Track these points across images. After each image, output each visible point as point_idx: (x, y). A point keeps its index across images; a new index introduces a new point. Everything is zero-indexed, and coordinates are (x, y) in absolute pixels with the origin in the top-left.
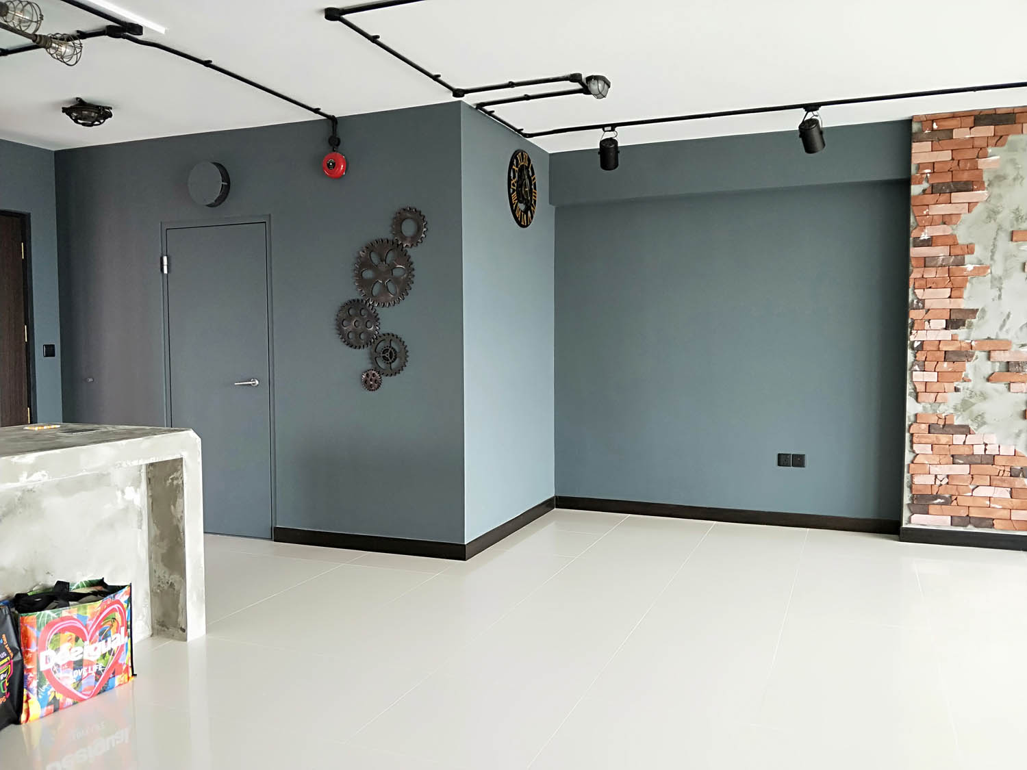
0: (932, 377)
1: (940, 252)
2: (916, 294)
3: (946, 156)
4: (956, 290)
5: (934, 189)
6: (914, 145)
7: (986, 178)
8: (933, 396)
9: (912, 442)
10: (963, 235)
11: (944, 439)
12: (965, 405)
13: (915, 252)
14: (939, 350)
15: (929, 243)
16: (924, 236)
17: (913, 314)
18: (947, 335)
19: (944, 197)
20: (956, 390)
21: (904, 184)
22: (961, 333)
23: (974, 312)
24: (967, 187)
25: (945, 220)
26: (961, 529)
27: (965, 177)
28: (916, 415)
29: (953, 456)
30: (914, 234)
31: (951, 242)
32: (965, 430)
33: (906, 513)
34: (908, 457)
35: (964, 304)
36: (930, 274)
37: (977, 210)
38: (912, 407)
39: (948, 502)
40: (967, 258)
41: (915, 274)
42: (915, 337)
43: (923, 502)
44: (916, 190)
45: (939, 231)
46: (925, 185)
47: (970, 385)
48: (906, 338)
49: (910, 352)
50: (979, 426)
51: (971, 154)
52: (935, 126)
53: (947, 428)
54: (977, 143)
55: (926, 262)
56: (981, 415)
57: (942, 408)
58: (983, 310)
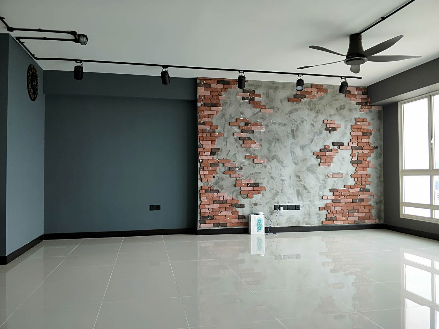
0: (206, 172)
1: (207, 127)
2: (200, 142)
3: (208, 93)
4: (213, 142)
5: (205, 105)
6: (198, 88)
7: (221, 102)
8: (207, 179)
9: (200, 197)
10: (215, 122)
11: (211, 195)
12: (217, 183)
13: (199, 127)
14: (208, 163)
15: (204, 124)
16: (202, 122)
17: (200, 150)
18: (210, 157)
19: (208, 108)
20: (214, 177)
21: (195, 102)
22: (215, 157)
23: (219, 149)
24: (215, 105)
25: (209, 116)
26: (217, 228)
27: (215, 101)
28: (201, 187)
29: (213, 201)
30: (199, 120)
31: (211, 124)
32: (217, 191)
33: (199, 224)
34: (199, 202)
35: (216, 147)
36: (205, 135)
37: (219, 113)
38: (200, 184)
39: (212, 218)
40: (216, 130)
41: (200, 135)
42: (201, 158)
43: (204, 219)
44: (199, 104)
45: (207, 120)
46: (202, 103)
47: (218, 175)
48: (198, 159)
49: (199, 163)
50: (221, 190)
51: (216, 94)
52: (205, 82)
53: (212, 191)
54: (219, 90)
55: (203, 131)
56: (222, 186)
57: (210, 184)
58: (222, 149)
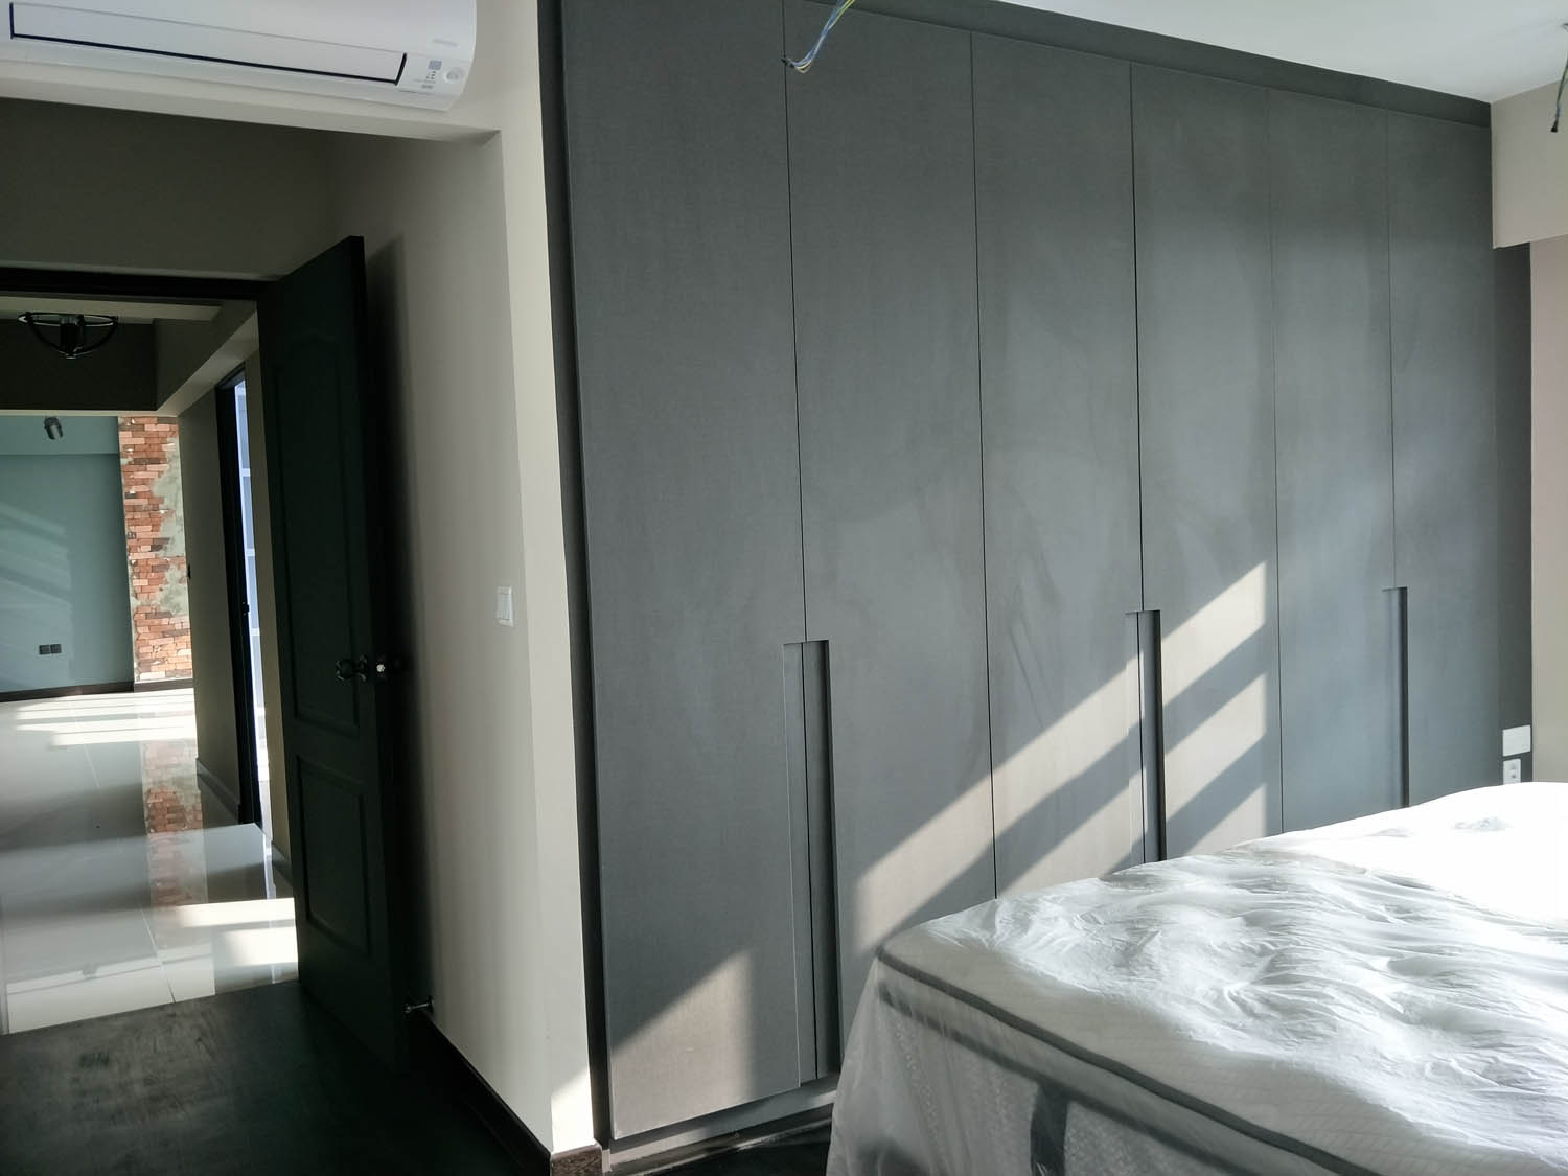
0: (145, 582)
1: (143, 502)
2: (129, 529)
3: (141, 441)
4: (156, 527)
5: (137, 462)
6: (121, 433)
7: (167, 455)
8: (146, 595)
9: (136, 626)
10: (156, 491)
11: (156, 622)
12: (167, 599)
13: (126, 502)
14: (147, 565)
15: (135, 496)
16: (132, 492)
17: (129, 543)
18: (152, 555)
19: (143, 467)
20: (161, 589)
21: (117, 456)
22: (161, 553)
23: (167, 540)
24: (156, 461)
25: (144, 482)
26: (173, 679)
27: (155, 455)
28: (137, 609)
29: (163, 633)
30: (125, 490)
31: (149, 495)
32: (168, 615)
33: (136, 675)
34: (134, 636)
35: (159, 535)
36: (138, 516)
37: (165, 475)
38: (134, 603)
39: (163, 662)
40: (161, 506)
41: (128, 516)
42: (132, 558)
43: (147, 665)
44: (124, 461)
45: (142, 489)
46: (130, 459)
47: (169, 586)
48: (125, 558)
49: (129, 567)
50: (178, 611)
51: (156, 441)
52: (133, 422)
53: (158, 615)
54: (161, 434)
55: (134, 509)
56: (178, 605)
57: (153, 602)
58: (173, 539)
